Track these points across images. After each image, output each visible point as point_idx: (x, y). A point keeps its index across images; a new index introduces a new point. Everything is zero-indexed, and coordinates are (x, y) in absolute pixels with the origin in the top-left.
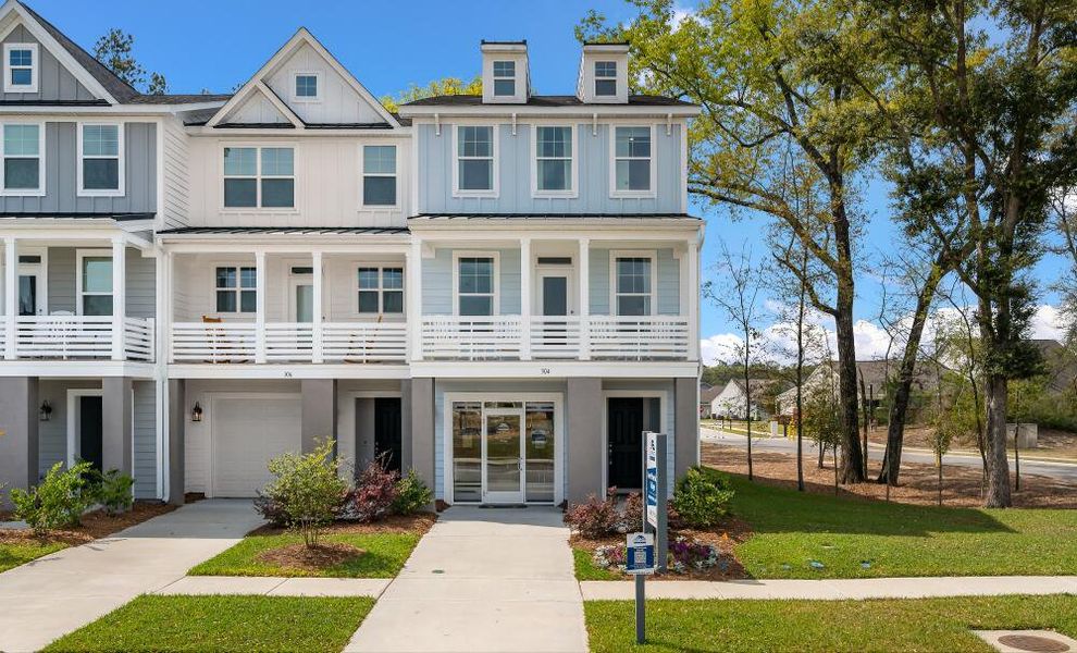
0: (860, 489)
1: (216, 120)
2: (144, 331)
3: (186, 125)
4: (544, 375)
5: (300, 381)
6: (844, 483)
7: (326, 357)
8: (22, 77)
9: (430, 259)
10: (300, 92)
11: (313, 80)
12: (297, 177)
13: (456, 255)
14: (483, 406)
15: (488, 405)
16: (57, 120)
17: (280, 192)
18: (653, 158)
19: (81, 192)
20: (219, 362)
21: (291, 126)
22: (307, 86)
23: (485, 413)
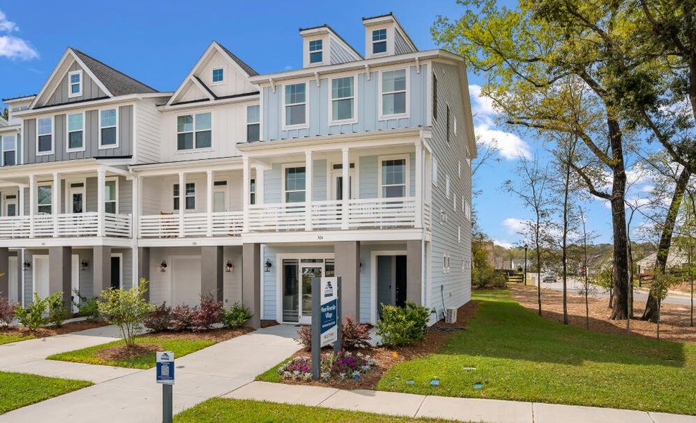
0: (622, 324)
1: (171, 101)
2: (127, 221)
3: (157, 106)
4: (319, 240)
5: (200, 247)
6: (614, 319)
7: (215, 233)
8: (75, 88)
9: (270, 170)
10: (215, 80)
11: (221, 71)
12: (213, 129)
13: (284, 167)
14: (300, 261)
15: (303, 261)
16: (90, 109)
17: (204, 139)
18: (408, 90)
19: (101, 147)
20: (162, 237)
21: (208, 100)
22: (218, 75)
23: (301, 266)
